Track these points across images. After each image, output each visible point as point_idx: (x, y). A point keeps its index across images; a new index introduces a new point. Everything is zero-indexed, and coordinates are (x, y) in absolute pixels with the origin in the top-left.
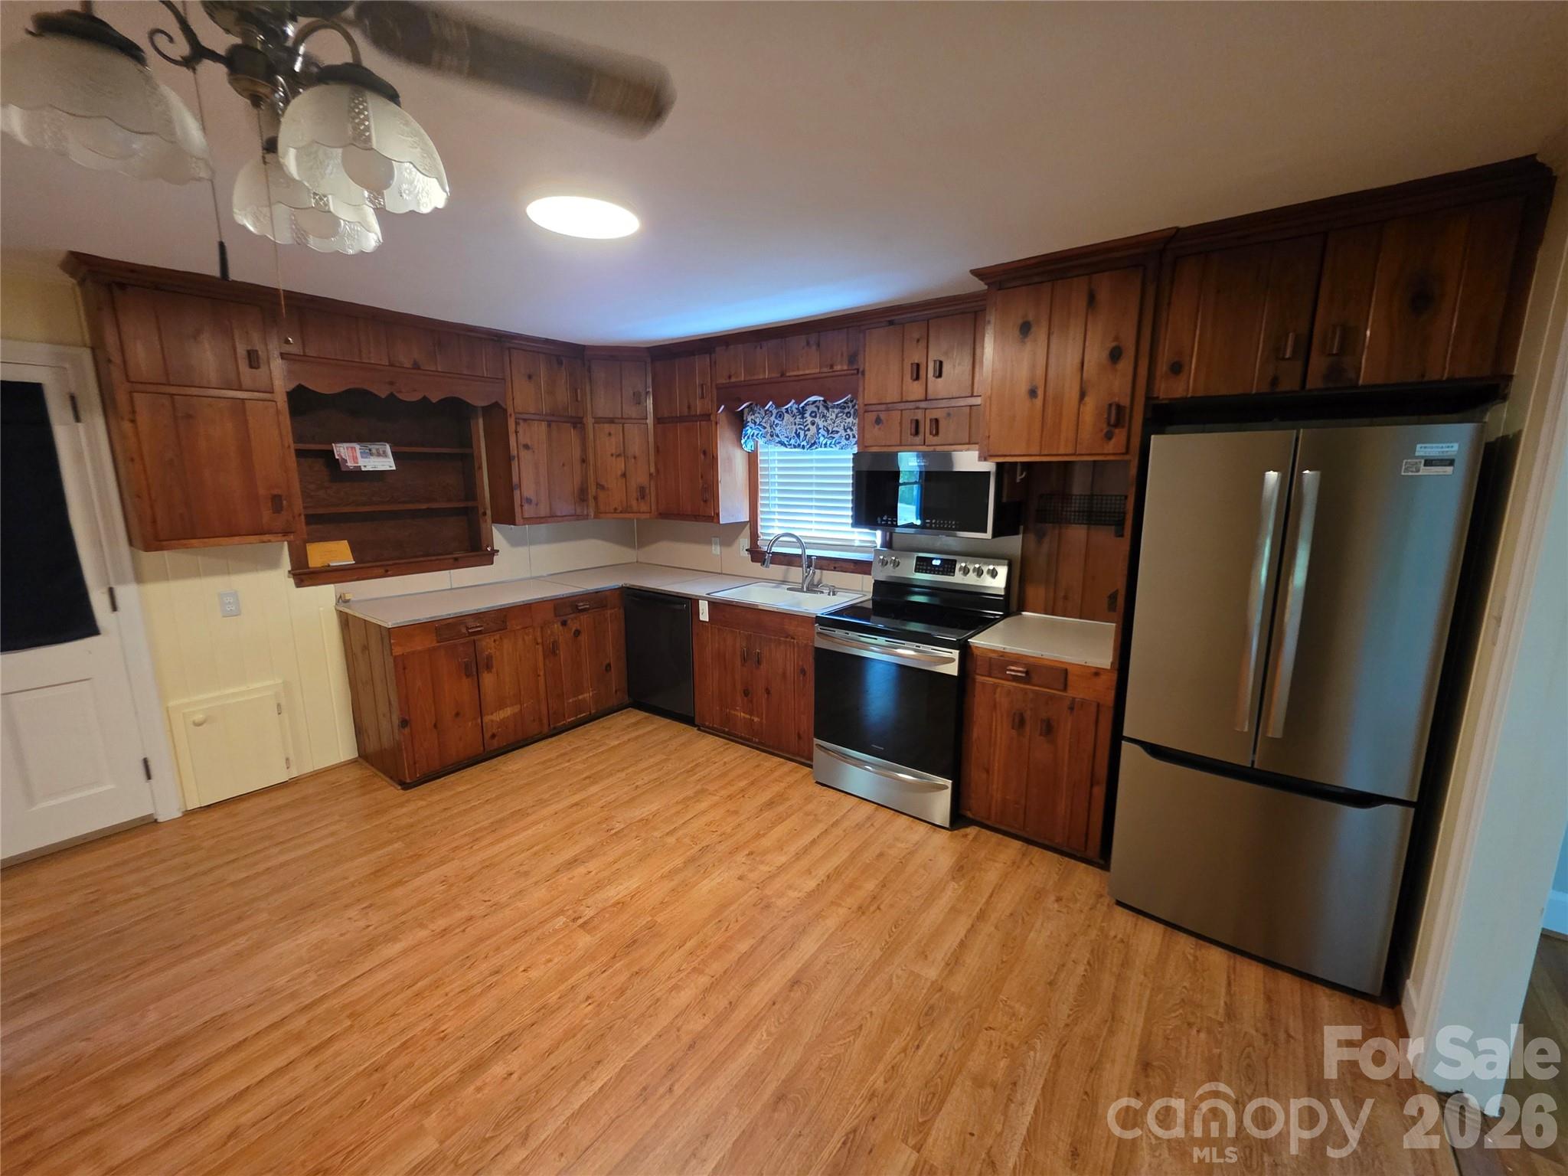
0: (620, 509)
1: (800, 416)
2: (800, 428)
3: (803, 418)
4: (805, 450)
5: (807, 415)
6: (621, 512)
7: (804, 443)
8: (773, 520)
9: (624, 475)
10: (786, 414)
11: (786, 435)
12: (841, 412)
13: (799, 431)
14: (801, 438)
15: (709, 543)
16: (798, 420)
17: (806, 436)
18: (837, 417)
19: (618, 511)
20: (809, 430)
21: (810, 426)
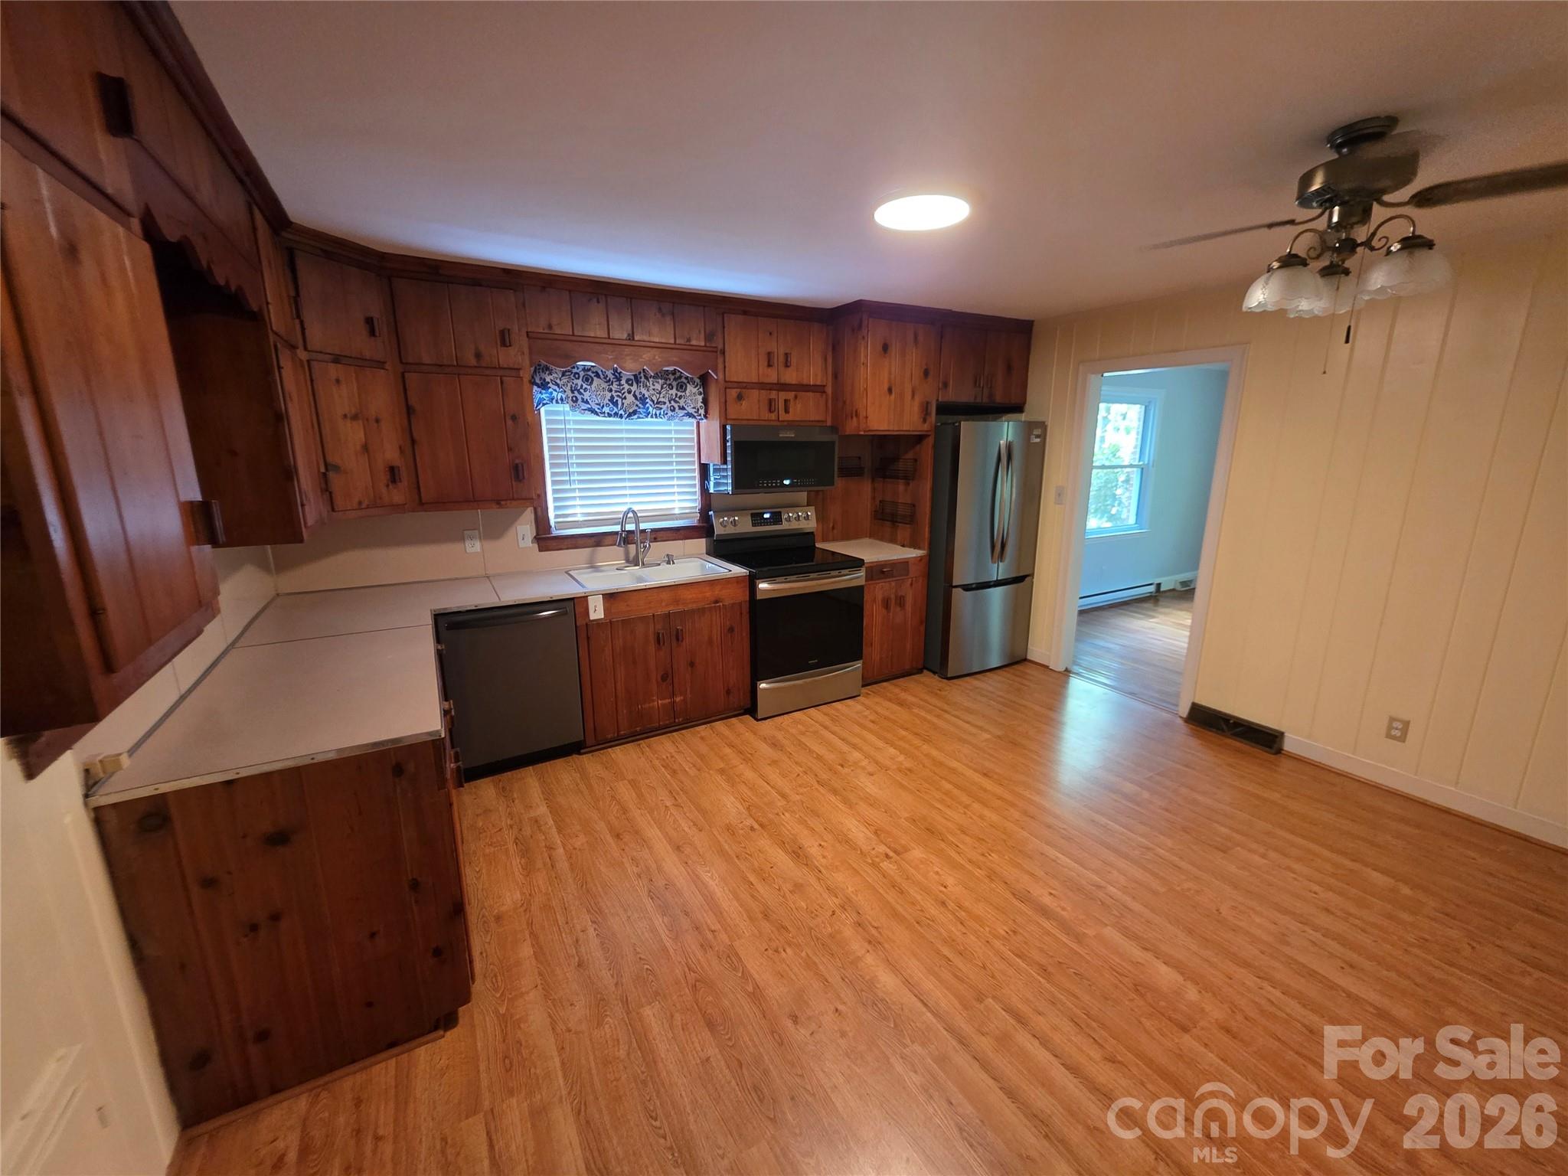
0: (366, 503)
1: (617, 383)
2: (618, 396)
3: (620, 385)
4: (623, 419)
5: (623, 382)
6: (368, 507)
7: (621, 412)
8: (574, 498)
9: (365, 448)
10: (595, 378)
11: (597, 402)
12: (666, 383)
13: (616, 398)
14: (619, 406)
15: (462, 539)
16: (615, 387)
17: (623, 404)
18: (662, 388)
19: (364, 506)
20: (625, 398)
21: (626, 394)
